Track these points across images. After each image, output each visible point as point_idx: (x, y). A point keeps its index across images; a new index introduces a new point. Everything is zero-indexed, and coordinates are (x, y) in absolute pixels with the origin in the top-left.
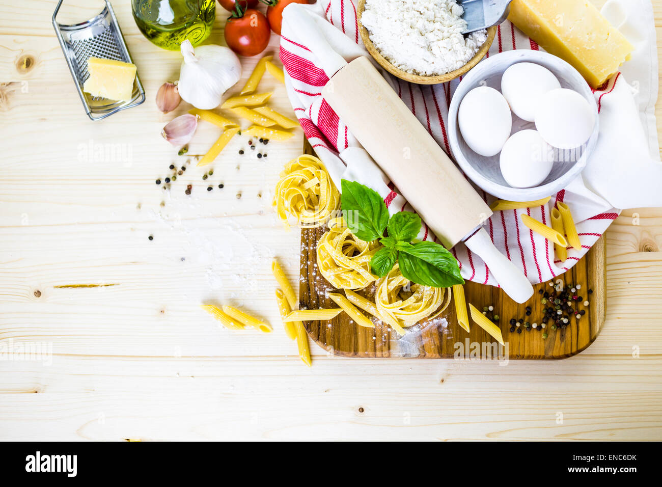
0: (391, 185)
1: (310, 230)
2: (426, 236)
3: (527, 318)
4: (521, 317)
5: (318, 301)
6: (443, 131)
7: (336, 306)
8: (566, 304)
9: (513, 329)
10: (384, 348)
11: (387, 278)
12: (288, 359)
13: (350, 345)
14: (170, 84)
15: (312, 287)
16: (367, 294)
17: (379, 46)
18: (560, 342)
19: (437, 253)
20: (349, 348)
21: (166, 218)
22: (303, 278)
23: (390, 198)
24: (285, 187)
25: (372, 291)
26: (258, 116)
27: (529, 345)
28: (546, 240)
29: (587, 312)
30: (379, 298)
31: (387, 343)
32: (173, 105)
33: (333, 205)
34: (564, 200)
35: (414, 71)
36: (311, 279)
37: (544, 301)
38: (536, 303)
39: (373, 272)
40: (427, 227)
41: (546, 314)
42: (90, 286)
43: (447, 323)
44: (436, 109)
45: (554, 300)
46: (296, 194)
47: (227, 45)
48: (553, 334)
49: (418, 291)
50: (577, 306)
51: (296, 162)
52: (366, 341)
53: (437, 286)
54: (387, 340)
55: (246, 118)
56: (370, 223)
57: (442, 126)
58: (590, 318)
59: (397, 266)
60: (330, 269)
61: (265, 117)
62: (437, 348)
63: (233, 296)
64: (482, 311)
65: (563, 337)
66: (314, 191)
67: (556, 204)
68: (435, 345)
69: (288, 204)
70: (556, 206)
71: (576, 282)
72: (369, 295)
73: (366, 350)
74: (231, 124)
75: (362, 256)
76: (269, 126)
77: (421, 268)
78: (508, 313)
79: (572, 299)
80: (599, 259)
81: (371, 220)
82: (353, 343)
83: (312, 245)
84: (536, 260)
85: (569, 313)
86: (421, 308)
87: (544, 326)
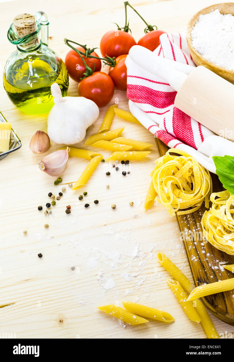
5: (215, 275)
22: (194, 258)
36: (202, 257)
76: (127, 149)
83: (194, 228)
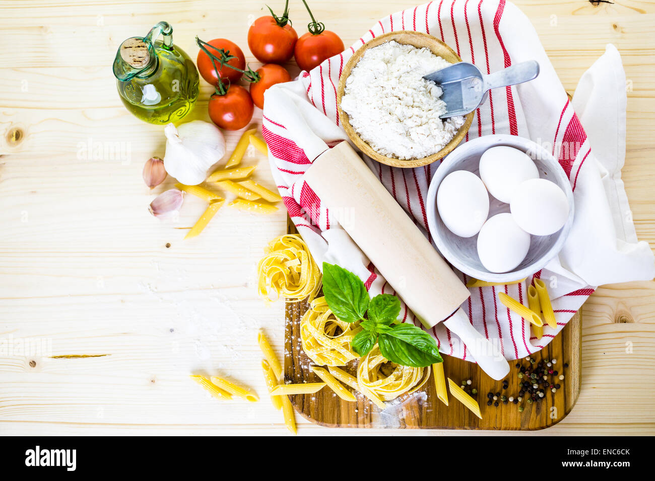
0: (371, 267)
1: (294, 305)
2: (405, 318)
3: (504, 391)
4: (498, 390)
5: (302, 375)
6: (422, 210)
7: (319, 380)
8: (542, 378)
9: (490, 402)
10: (366, 420)
11: (368, 357)
12: (274, 427)
13: (333, 417)
14: (156, 160)
15: (296, 362)
16: (350, 369)
17: (358, 131)
18: (536, 415)
19: (416, 334)
20: (333, 420)
21: (156, 290)
22: (288, 353)
23: (370, 281)
24: (267, 265)
25: (355, 365)
26: (242, 189)
27: (506, 418)
28: (523, 319)
29: (562, 386)
30: (360, 375)
31: (369, 415)
32: (160, 179)
33: (313, 284)
34: (541, 277)
35: (394, 155)
36: (295, 353)
37: (521, 376)
38: (513, 377)
39: (354, 350)
40: (406, 307)
41: (522, 388)
42: (83, 357)
43: (426, 396)
44: (416, 187)
45: (530, 375)
46: (278, 272)
47: (211, 121)
48: (529, 407)
49: (398, 369)
50: (552, 379)
51: (279, 240)
52: (349, 414)
53: (416, 366)
54: (369, 413)
55: (230, 191)
56: (350, 306)
57: (421, 205)
58: (565, 391)
59: (377, 345)
60: (314, 348)
61: (249, 191)
62: (417, 420)
63: (220, 366)
64: (460, 385)
65: (538, 410)
66: (295, 270)
67: (533, 281)
68: (415, 417)
69: (269, 280)
70: (533, 284)
71: (552, 355)
72: (351, 369)
73: (349, 423)
74: (216, 198)
75: (343, 335)
76: (253, 200)
77: (400, 348)
78: (485, 388)
79: (548, 373)
80: (575, 334)
81: (351, 303)
82: (336, 416)
83: (296, 320)
84: (512, 337)
85: (544, 387)
86: (400, 387)
87: (520, 399)
